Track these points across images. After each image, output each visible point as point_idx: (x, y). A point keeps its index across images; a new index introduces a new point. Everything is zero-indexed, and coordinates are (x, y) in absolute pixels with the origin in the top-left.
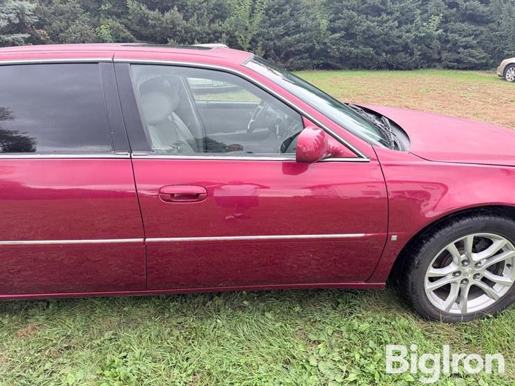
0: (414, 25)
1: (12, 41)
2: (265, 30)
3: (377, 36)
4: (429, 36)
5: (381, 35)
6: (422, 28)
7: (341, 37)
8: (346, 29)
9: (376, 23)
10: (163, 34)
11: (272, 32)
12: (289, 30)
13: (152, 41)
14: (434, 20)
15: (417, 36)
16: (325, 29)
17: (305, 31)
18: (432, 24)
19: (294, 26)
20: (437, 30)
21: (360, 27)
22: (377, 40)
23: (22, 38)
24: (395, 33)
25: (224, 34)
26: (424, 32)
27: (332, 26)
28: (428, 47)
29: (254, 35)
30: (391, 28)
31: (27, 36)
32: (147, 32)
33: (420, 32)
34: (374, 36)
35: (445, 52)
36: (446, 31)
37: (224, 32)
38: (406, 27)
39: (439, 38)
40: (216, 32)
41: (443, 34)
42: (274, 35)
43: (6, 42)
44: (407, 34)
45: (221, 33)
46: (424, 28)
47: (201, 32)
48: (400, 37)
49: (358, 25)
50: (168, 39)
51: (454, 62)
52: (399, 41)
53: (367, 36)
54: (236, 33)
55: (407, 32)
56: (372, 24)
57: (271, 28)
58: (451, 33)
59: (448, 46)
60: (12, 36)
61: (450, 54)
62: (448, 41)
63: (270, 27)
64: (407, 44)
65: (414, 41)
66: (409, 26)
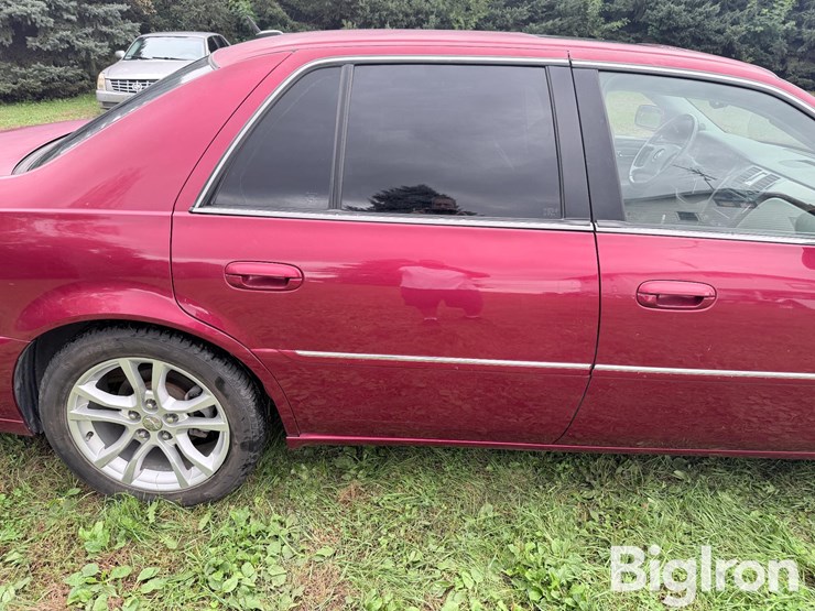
0: (746, 11)
1: (103, 15)
2: (498, 12)
3: (683, 29)
4: (770, 33)
5: (689, 27)
6: (757, 17)
7: (622, 28)
8: (630, 15)
9: (683, 6)
10: (333, 12)
11: (508, 16)
12: (536, 13)
13: (315, 23)
14: (782, 5)
15: (749, 31)
16: (596, 12)
17: (561, 15)
18: (777, 12)
19: (544, 7)
20: (784, 23)
21: (655, 12)
22: (682, 35)
23: (120, 11)
24: (714, 24)
25: (433, 16)
26: (761, 25)
27: (607, 8)
28: (766, 51)
29: (480, 19)
30: (708, 16)
31: (125, 7)
32: (309, 8)
33: (755, 25)
34: (677, 29)
35: (793, 59)
36: (799, 25)
37: (432, 12)
38: (731, 14)
39: (787, 35)
40: (418, 12)
41: (793, 29)
42: (511, 21)
43: (95, 16)
44: (734, 28)
45: (428, 14)
46: (762, 18)
47: (395, 11)
48: (720, 32)
49: (652, 9)
50: (344, 21)
51: (808, 78)
52: (719, 38)
53: (665, 28)
54: (452, 16)
55: (733, 24)
56: (676, 9)
57: (508, 9)
58: (809, 27)
59: (799, 50)
60: (104, 8)
61: (802, 63)
62: (800, 42)
63: (505, 6)
64: (731, 43)
65: (744, 40)
66: (738, 13)
